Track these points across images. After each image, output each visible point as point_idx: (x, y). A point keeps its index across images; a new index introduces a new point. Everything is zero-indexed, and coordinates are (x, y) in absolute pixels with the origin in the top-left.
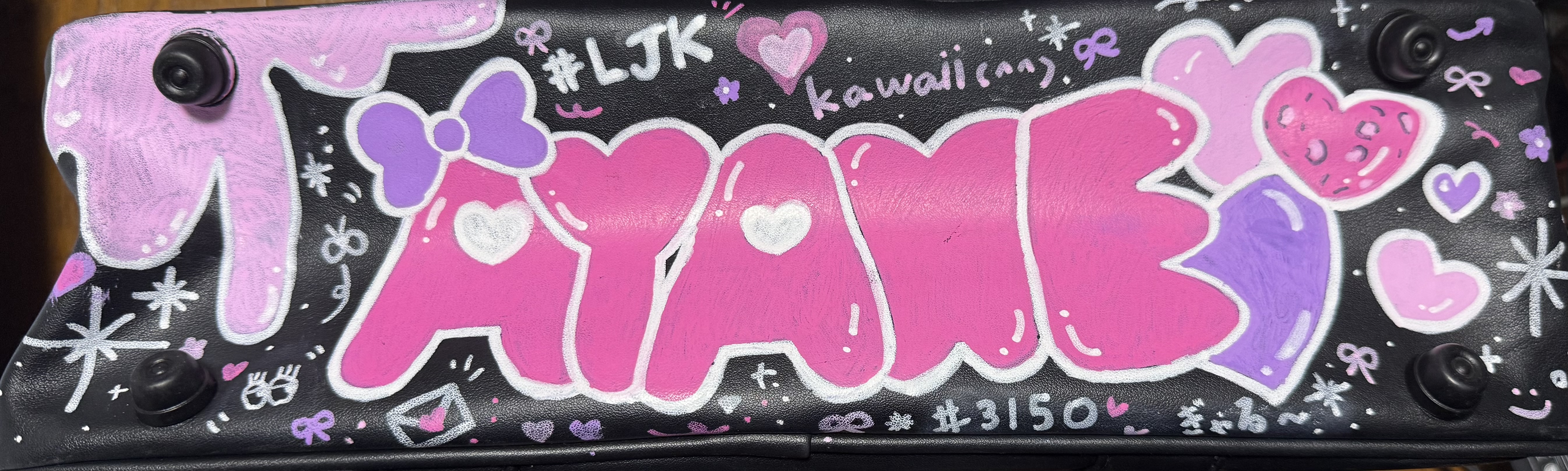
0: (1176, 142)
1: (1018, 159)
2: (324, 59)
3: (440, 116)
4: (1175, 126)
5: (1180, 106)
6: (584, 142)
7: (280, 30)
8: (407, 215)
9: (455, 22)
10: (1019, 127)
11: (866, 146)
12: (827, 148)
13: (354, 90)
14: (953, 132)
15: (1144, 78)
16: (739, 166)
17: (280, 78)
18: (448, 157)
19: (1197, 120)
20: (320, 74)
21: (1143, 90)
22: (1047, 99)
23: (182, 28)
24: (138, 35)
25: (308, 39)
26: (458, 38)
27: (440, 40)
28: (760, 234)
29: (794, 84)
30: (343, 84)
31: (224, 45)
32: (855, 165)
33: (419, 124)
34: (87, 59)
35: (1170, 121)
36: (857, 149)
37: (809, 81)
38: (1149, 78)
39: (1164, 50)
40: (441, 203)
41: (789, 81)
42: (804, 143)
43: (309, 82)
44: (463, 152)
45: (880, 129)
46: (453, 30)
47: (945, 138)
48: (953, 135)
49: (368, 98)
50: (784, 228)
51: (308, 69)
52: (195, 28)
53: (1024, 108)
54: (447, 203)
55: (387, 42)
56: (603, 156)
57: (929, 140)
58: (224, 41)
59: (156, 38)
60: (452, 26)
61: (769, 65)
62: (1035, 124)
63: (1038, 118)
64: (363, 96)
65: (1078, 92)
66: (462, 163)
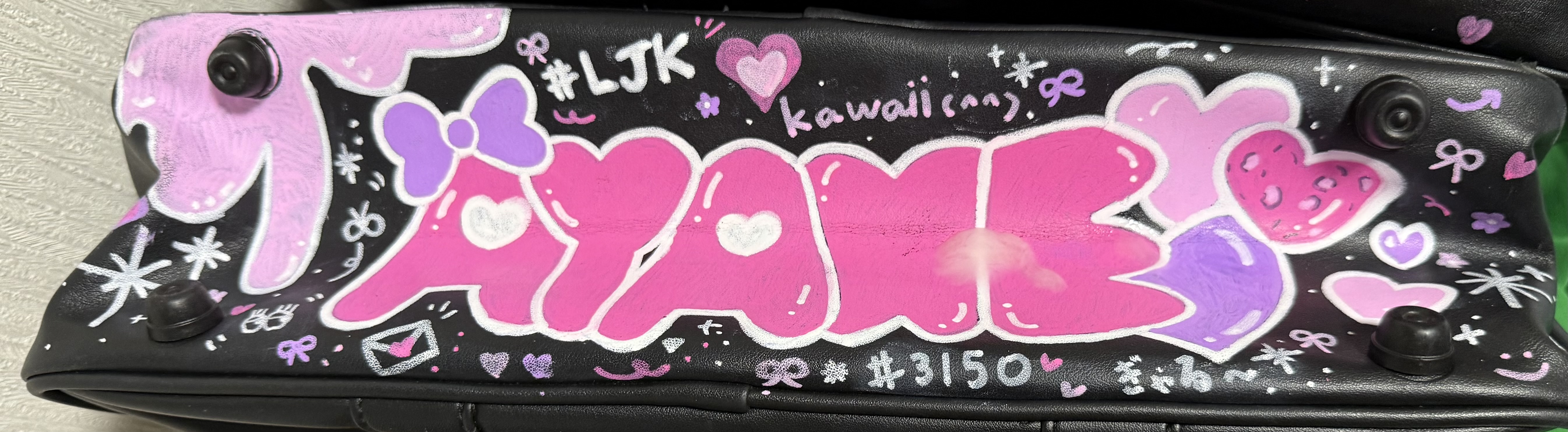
0: (1134, 179)
1: (979, 185)
2: (354, 61)
3: (453, 116)
4: (1134, 164)
5: (1141, 145)
6: (580, 147)
7: (316, 32)
8: (421, 204)
9: (465, 31)
10: (981, 156)
11: (836, 165)
12: (800, 163)
13: (380, 89)
14: (918, 156)
15: (1107, 118)
16: (718, 177)
17: (317, 76)
18: (459, 153)
19: (1156, 159)
20: (349, 74)
21: (1105, 129)
22: (1010, 132)
23: (236, 28)
24: (199, 32)
25: (341, 42)
26: (467, 46)
27: (451, 47)
28: (733, 239)
29: (770, 102)
30: (370, 84)
31: (269, 44)
32: (825, 181)
33: (434, 122)
34: (157, 52)
35: (1129, 159)
36: (827, 166)
37: (784, 101)
38: (1112, 118)
39: (1130, 94)
40: (452, 196)
41: (765, 100)
42: (778, 158)
43: (341, 81)
44: (472, 150)
45: (849, 149)
46: (463, 38)
47: (911, 162)
48: (918, 159)
49: (391, 97)
50: (756, 236)
51: (340, 69)
52: (246, 29)
53: (987, 138)
54: (457, 196)
55: (407, 48)
56: (596, 160)
57: (895, 163)
58: (271, 41)
59: (213, 36)
60: (462, 35)
61: (746, 84)
62: (998, 154)
63: (1001, 149)
64: (387, 95)
65: (1041, 127)
66: (472, 159)
